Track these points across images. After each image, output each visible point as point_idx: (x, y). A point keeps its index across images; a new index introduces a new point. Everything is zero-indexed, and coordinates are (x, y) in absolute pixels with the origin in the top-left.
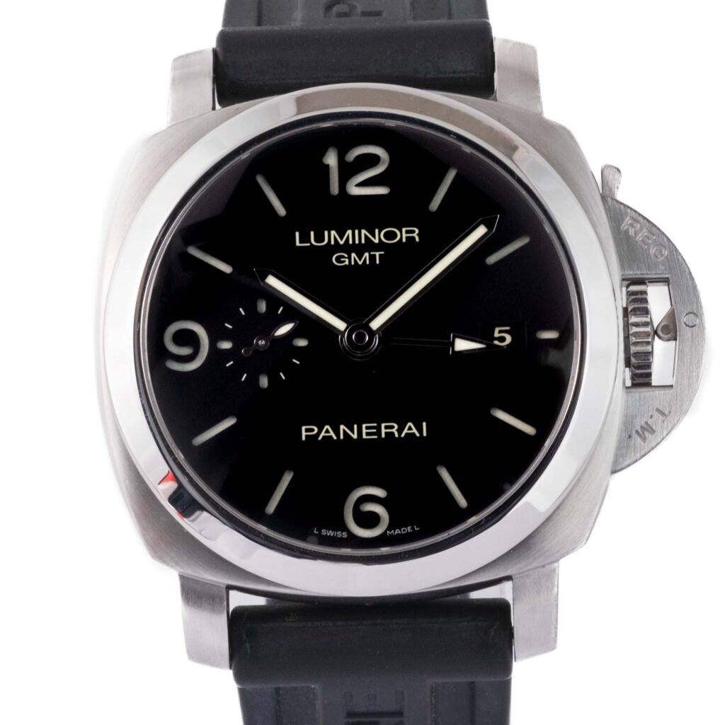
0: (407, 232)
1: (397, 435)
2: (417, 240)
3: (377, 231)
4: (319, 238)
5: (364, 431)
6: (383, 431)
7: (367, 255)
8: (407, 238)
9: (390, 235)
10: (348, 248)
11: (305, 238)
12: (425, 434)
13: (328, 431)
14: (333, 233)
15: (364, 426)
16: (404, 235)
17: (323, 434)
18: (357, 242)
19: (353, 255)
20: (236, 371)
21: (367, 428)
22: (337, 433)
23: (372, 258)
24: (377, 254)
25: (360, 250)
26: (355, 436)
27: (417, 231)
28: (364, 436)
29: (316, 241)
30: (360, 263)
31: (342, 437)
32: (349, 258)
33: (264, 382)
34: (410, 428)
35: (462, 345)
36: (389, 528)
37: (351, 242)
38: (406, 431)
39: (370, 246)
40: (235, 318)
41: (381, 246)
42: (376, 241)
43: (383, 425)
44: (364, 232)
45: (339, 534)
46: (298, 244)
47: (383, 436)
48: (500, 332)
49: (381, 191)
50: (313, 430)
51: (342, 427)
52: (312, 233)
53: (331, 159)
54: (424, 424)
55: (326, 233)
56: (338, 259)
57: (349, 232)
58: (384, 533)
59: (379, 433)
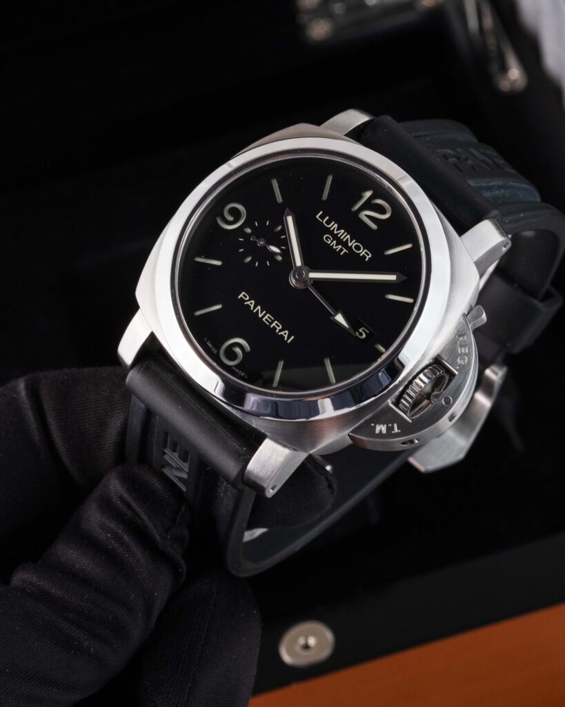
0: (366, 253)
1: (277, 331)
2: (367, 260)
3: (354, 241)
4: (328, 222)
5: (266, 317)
6: (274, 324)
7: (340, 247)
8: (363, 255)
9: (358, 248)
10: (335, 237)
11: (322, 217)
12: (289, 342)
13: (251, 303)
14: (336, 225)
15: (268, 315)
16: (363, 253)
17: (248, 303)
18: (342, 238)
19: (335, 242)
20: (241, 245)
21: (269, 317)
22: (254, 308)
23: (341, 250)
24: (345, 250)
25: (339, 242)
26: (260, 316)
27: (370, 256)
28: (264, 319)
29: (326, 222)
30: (334, 247)
31: (255, 311)
32: (332, 241)
33: (249, 259)
34: (285, 334)
35: (340, 318)
36: (236, 366)
37: (339, 236)
38: (282, 333)
39: (345, 244)
40: (262, 223)
41: (349, 249)
42: (350, 245)
43: (276, 322)
44: (349, 236)
45: (213, 349)
46: (317, 217)
47: (272, 326)
48: (363, 330)
49: (374, 226)
50: (246, 297)
51: (259, 307)
52: (327, 218)
53: (368, 194)
54: (293, 337)
55: (333, 223)
56: (327, 238)
57: (343, 231)
58: (232, 366)
59: (271, 323)
